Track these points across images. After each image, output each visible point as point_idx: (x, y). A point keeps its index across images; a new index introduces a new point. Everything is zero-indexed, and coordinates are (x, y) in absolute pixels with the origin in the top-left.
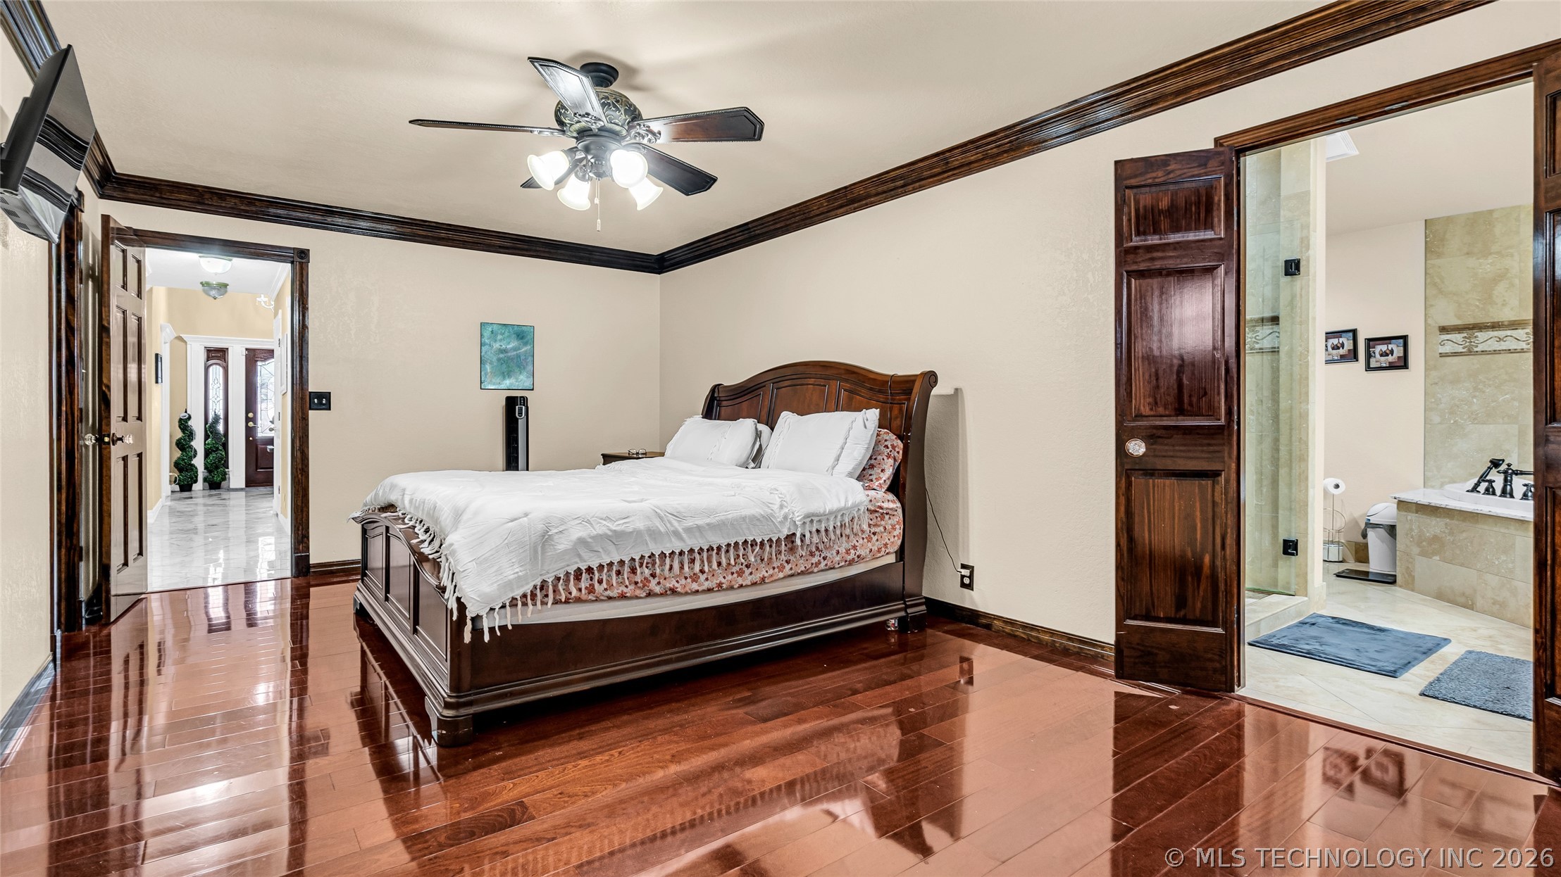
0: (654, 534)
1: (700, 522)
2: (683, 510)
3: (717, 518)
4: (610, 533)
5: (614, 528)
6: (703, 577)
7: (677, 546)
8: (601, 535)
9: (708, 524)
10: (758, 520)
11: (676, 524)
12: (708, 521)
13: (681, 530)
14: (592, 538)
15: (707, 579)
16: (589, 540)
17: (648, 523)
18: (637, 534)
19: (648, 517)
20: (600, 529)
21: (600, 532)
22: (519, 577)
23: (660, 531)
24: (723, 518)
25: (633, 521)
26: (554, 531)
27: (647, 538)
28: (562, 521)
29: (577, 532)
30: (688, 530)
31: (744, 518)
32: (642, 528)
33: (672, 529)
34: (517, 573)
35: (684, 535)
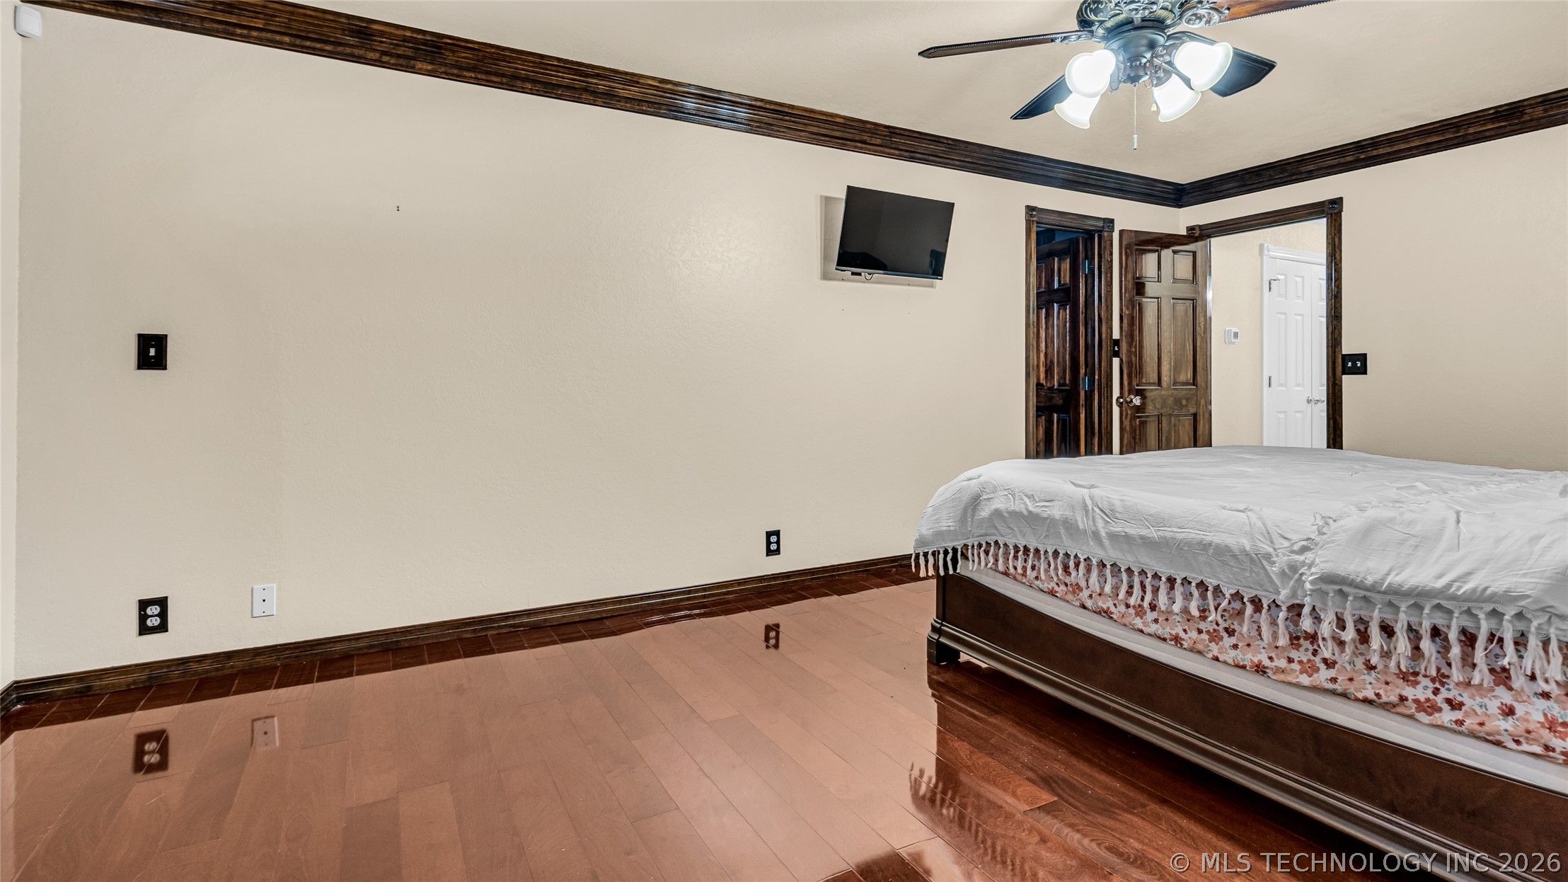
0: (1069, 526)
1: (1132, 531)
2: (1119, 509)
3: (1160, 533)
4: (1025, 513)
5: (1031, 509)
6: (1151, 616)
7: (1097, 554)
8: (1016, 512)
9: (1142, 538)
10: (1234, 556)
11: (1100, 524)
12: (1144, 532)
13: (1103, 534)
14: (1009, 513)
15: (1156, 621)
16: (1006, 514)
17: (1068, 513)
18: (1050, 523)
19: (1073, 507)
20: (1017, 506)
21: (1017, 509)
22: (950, 530)
23: (1078, 527)
24: (1168, 535)
25: (1053, 506)
26: (985, 497)
27: (1062, 531)
28: (995, 490)
29: (999, 504)
30: (1113, 536)
31: (1205, 546)
32: (1057, 517)
33: (1093, 528)
34: (949, 526)
35: (1106, 542)
